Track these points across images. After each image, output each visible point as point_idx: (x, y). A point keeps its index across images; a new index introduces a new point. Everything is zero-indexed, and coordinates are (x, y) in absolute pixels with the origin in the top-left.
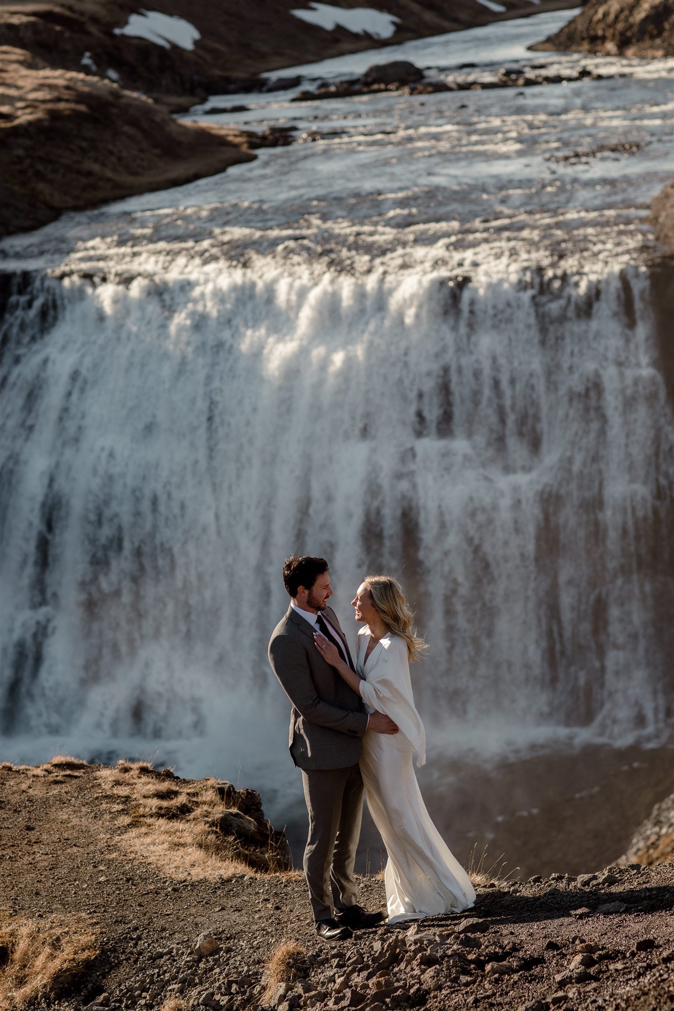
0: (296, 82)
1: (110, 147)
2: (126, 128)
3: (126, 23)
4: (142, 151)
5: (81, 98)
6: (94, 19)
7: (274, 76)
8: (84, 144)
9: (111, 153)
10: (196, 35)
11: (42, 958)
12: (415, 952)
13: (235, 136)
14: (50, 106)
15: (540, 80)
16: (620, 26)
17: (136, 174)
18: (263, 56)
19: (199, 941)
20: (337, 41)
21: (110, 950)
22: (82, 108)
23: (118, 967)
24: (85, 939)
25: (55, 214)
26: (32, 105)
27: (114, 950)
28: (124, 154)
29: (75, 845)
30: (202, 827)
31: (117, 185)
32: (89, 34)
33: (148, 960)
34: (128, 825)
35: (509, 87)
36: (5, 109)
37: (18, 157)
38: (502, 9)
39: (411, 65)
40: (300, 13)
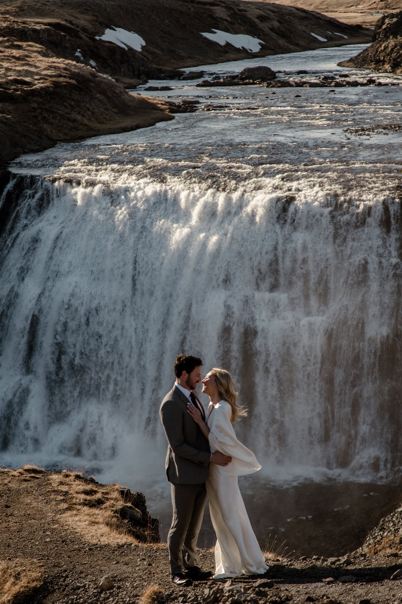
0: (201, 75)
1: (88, 106)
2: (98, 95)
3: (103, 34)
4: (106, 109)
5: (73, 76)
6: (84, 30)
7: (187, 70)
8: (73, 103)
9: (89, 109)
10: (144, 44)
11: (8, 584)
12: (229, 597)
13: (162, 104)
14: (54, 79)
15: (344, 83)
16: (394, 55)
17: (102, 123)
18: (182, 58)
19: (102, 581)
20: (227, 52)
21: (49, 582)
22: (73, 82)
23: (53, 593)
24: (34, 575)
25: (52, 143)
26: (44, 78)
27: (51, 583)
28: (96, 111)
29: (33, 518)
30: (109, 513)
31: (90, 129)
32: (81, 38)
33: (71, 590)
34: (66, 509)
35: (327, 86)
36: (27, 79)
37: (33, 108)
38: (326, 40)
39: (269, 69)
40: (206, 34)
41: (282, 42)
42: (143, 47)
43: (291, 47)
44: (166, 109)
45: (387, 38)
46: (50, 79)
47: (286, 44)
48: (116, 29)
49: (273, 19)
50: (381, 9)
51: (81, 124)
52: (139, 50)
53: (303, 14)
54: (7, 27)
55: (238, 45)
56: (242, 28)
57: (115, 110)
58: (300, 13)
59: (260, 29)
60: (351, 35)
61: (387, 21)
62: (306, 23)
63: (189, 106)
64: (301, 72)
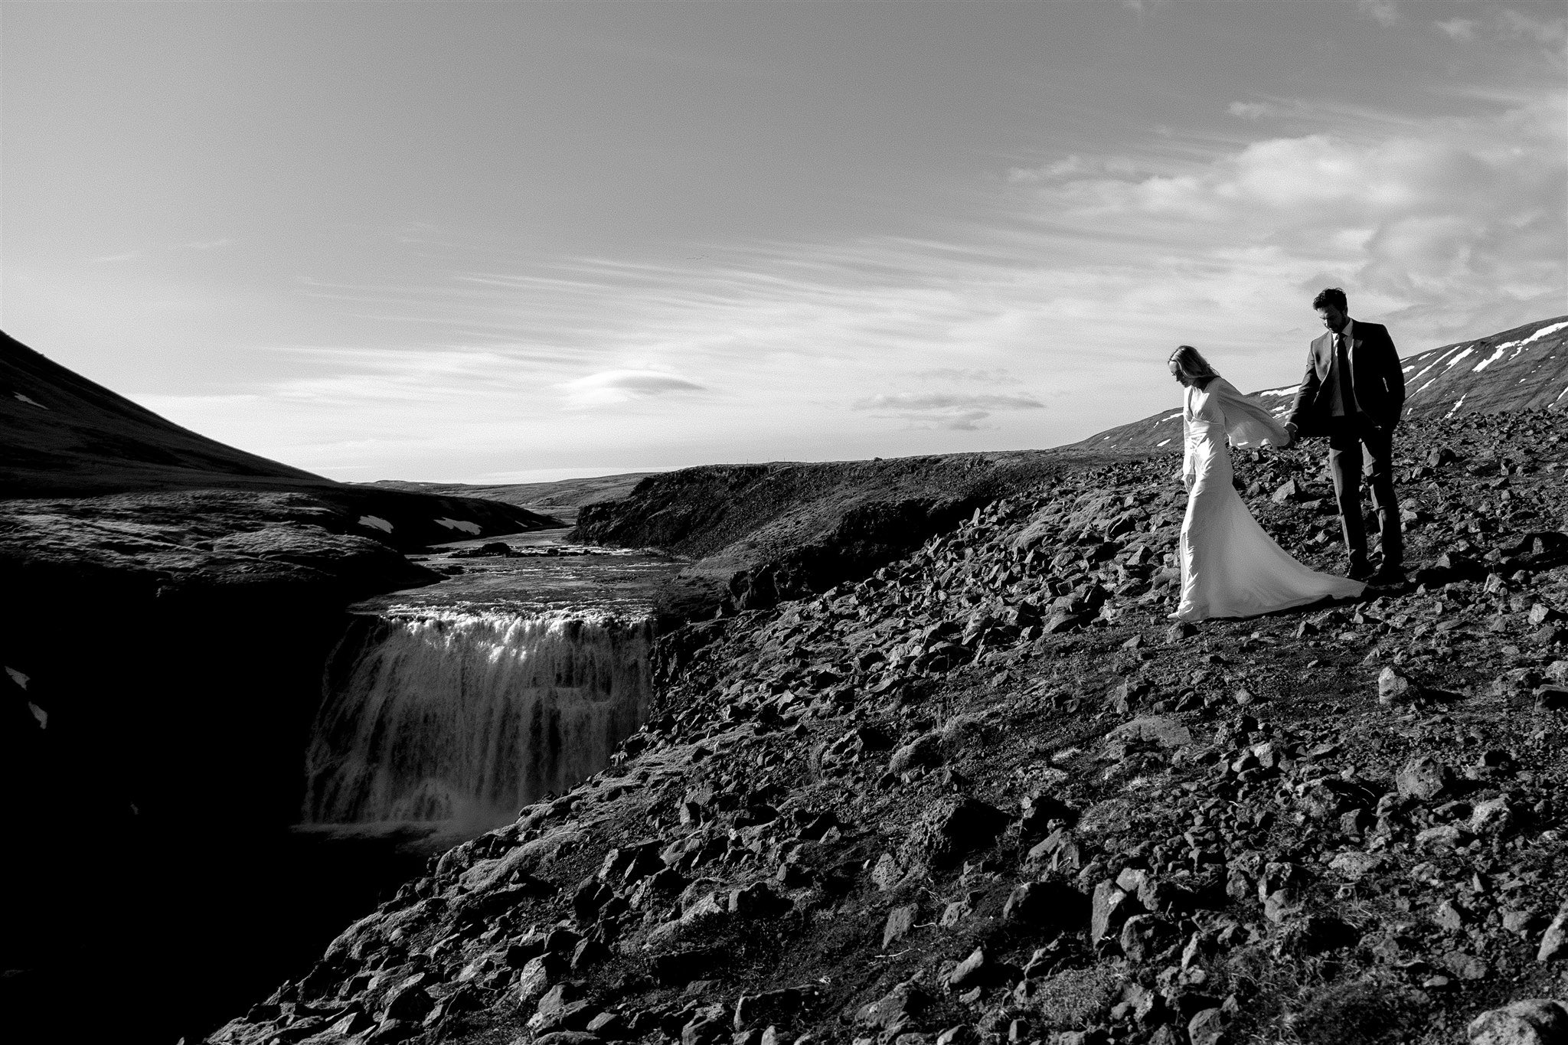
3: (359, 519)
10: (391, 526)
13: (433, 569)
16: (600, 534)
20: (456, 534)
31: (396, 585)
40: (438, 521)
41: (496, 527)
42: (392, 530)
44: (440, 572)
45: (593, 522)
48: (368, 516)
49: (485, 510)
51: (387, 581)
52: (390, 532)
53: (507, 507)
55: (463, 529)
56: (465, 516)
57: (406, 572)
59: (478, 517)
62: (509, 512)
63: (456, 570)
64: (527, 547)
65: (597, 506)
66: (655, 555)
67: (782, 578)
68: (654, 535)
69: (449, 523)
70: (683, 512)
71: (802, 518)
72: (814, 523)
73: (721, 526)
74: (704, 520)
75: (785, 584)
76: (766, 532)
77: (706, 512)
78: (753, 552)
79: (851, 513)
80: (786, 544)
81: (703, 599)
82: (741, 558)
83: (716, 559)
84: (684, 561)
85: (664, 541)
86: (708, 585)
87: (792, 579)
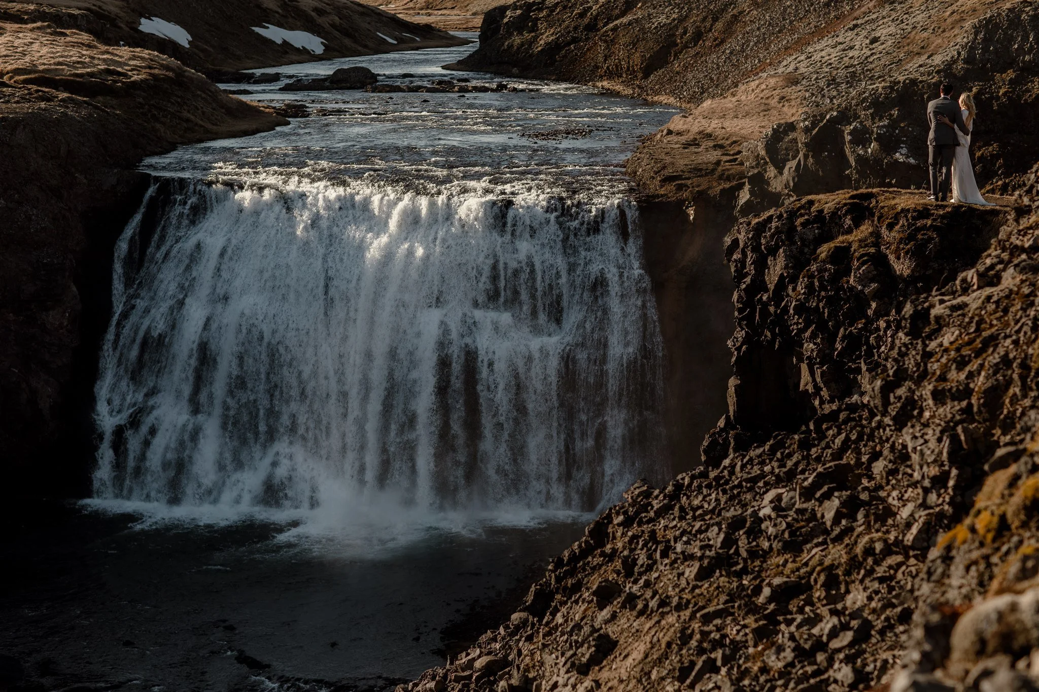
0: (276, 78)
1: (195, 104)
2: (199, 93)
3: (140, 23)
4: (214, 109)
5: (167, 68)
6: (119, 18)
7: (258, 72)
8: (179, 100)
9: (197, 108)
10: (190, 39)
13: (264, 108)
14: (148, 71)
17: (216, 125)
20: (286, 53)
25: (173, 147)
26: (135, 68)
28: (205, 110)
31: (207, 131)
35: (448, 92)
36: (119, 69)
37: (140, 103)
38: (395, 42)
39: (369, 71)
40: (257, 30)
41: (347, 41)
42: (190, 43)
43: (360, 48)
44: (272, 113)
46: (144, 71)
47: (353, 45)
48: (153, 18)
49: (330, 13)
50: (422, 9)
51: (196, 124)
52: (187, 46)
53: (360, 9)
54: (35, 10)
55: (298, 45)
56: (299, 23)
57: (223, 110)
58: (356, 7)
59: (319, 25)
60: (424, 37)
61: (508, 13)
62: (368, 19)
63: (298, 111)
64: (405, 76)
65: (515, 7)
66: (617, 94)
67: (860, 138)
68: (611, 62)
69: (274, 33)
70: (663, 19)
71: (881, 33)
72: (902, 41)
73: (733, 44)
74: (698, 36)
75: (865, 148)
76: (816, 57)
77: (704, 19)
78: (792, 92)
79: (989, 21)
80: (853, 79)
81: (713, 170)
82: (773, 102)
83: (729, 102)
84: (668, 106)
85: (631, 72)
86: (721, 147)
87: (879, 139)
